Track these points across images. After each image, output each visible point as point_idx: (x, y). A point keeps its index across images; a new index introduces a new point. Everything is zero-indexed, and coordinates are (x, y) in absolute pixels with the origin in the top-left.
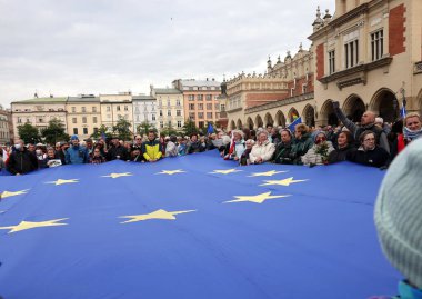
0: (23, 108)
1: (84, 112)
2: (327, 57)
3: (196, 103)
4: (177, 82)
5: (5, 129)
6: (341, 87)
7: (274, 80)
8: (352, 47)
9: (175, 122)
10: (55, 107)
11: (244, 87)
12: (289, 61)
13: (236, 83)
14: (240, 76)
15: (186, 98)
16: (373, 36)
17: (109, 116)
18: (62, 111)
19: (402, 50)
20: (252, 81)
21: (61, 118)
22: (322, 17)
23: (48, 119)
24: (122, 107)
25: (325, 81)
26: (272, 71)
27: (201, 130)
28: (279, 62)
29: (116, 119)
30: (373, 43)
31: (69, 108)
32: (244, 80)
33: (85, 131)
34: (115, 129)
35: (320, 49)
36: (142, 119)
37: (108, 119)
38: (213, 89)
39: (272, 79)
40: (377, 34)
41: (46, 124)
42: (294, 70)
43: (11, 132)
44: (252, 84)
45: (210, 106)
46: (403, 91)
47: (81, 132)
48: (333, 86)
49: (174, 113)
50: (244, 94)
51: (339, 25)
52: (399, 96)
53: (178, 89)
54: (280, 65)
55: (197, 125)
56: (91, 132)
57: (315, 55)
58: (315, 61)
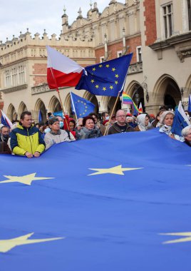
2: (160, 14)
7: (75, 44)
11: (29, 53)
12: (95, 17)
13: (18, 47)
14: (24, 36)
20: (42, 43)
25: (159, 48)
26: (69, 30)
28: (80, 18)
32: (29, 41)
39: (70, 43)
42: (104, 30)
44: (42, 47)
48: (170, 55)
50: (31, 64)
54: (82, 22)
57: (142, 9)
58: (143, 19)
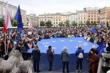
0: (41, 17)
1: (57, 18)
3: (91, 15)
4: (85, 9)
5: (37, 22)
9: (83, 21)
10: (49, 16)
11: (106, 11)
13: (104, 10)
14: (105, 8)
15: (88, 14)
17: (64, 19)
18: (51, 17)
20: (109, 9)
21: (50, 19)
23: (47, 20)
24: (68, 16)
27: (91, 24)
29: (66, 20)
31: (53, 17)
32: (106, 9)
33: (57, 23)
34: (65, 23)
36: (73, 20)
37: (63, 20)
38: (97, 10)
41: (47, 21)
43: (38, 23)
45: (95, 16)
47: (56, 23)
49: (83, 18)
50: (106, 13)
53: (85, 11)
55: (90, 22)
56: (58, 23)
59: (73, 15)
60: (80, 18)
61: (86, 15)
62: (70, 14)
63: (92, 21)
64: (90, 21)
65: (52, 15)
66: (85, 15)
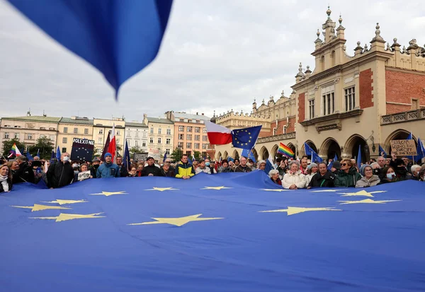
0: (12, 124)
1: (76, 133)
2: (307, 105)
3: (186, 133)
4: (169, 113)
6: (320, 130)
7: (259, 120)
8: (329, 98)
9: (163, 150)
10: (47, 126)
12: (272, 105)
13: (226, 119)
14: (229, 113)
15: (177, 129)
16: (346, 90)
18: (54, 130)
19: (371, 104)
20: (240, 118)
21: (51, 136)
22: (303, 72)
23: (37, 137)
25: (306, 124)
26: (257, 111)
28: (263, 105)
30: (346, 97)
31: (61, 128)
32: (232, 117)
35: (302, 97)
36: (132, 145)
37: (99, 141)
38: (202, 122)
39: (257, 119)
40: (349, 90)
41: (35, 141)
42: (277, 113)
44: (240, 121)
46: (372, 138)
48: (312, 129)
49: (164, 141)
51: (318, 79)
52: (369, 143)
53: (170, 120)
54: (264, 107)
57: (297, 101)
58: (298, 107)
59: (134, 130)
60: (155, 141)
61: (172, 133)
62: (123, 124)
63: (188, 150)
64: (185, 150)
65: (59, 123)
66: (169, 133)
